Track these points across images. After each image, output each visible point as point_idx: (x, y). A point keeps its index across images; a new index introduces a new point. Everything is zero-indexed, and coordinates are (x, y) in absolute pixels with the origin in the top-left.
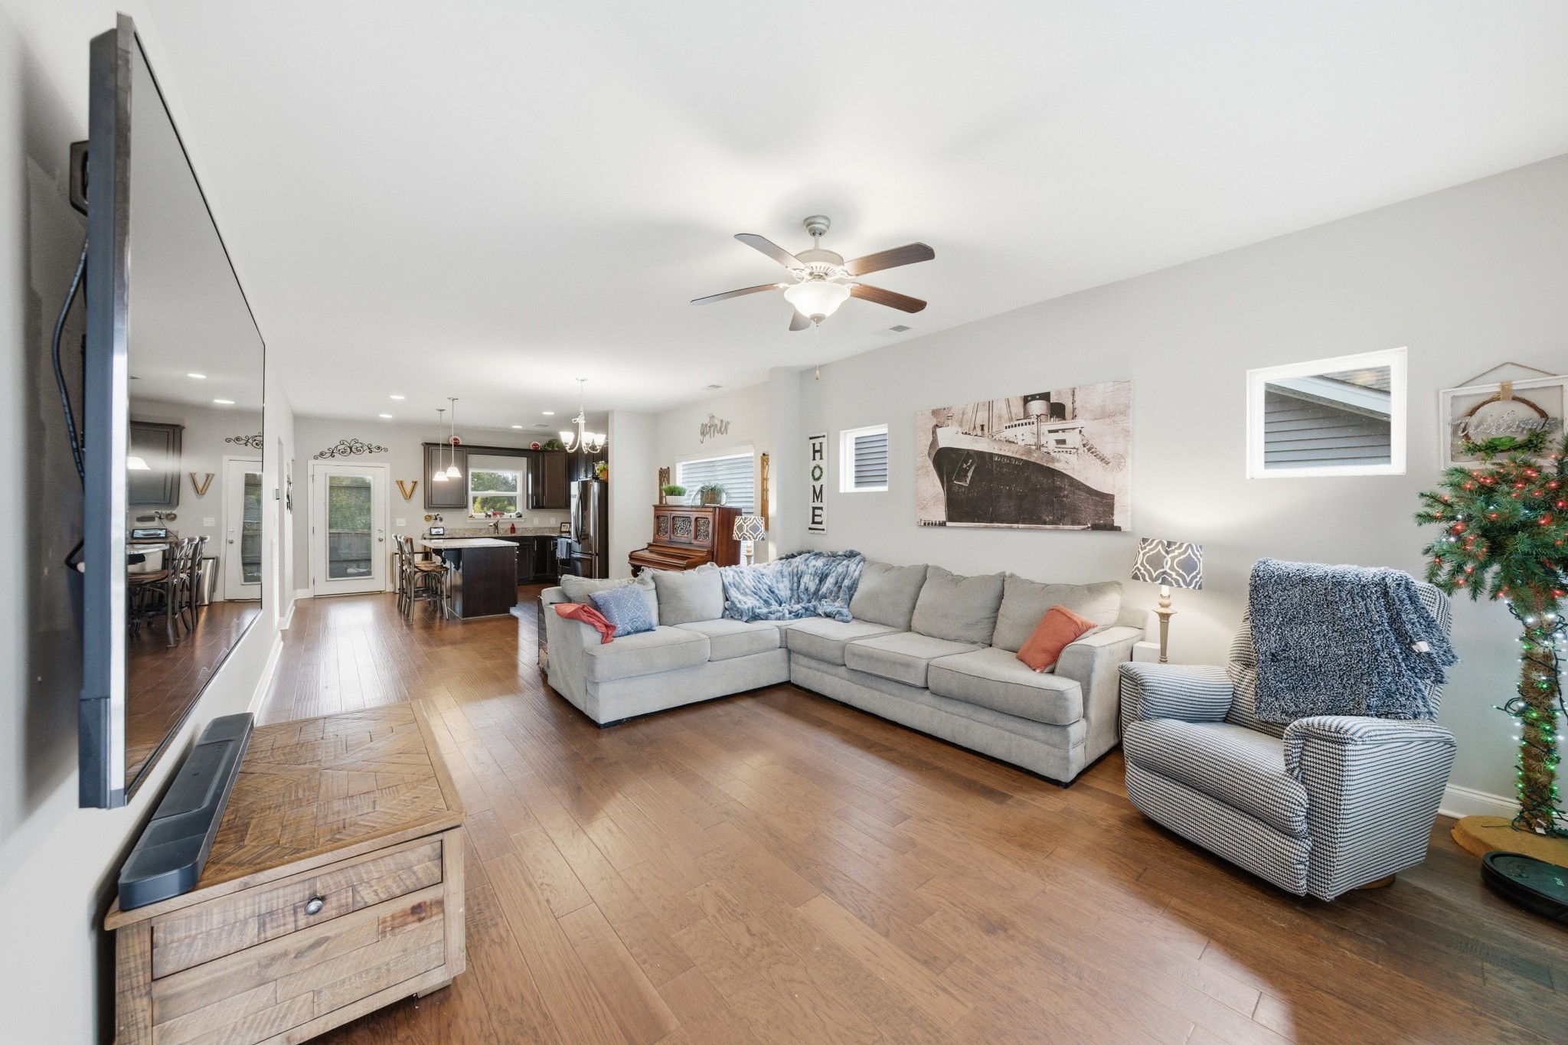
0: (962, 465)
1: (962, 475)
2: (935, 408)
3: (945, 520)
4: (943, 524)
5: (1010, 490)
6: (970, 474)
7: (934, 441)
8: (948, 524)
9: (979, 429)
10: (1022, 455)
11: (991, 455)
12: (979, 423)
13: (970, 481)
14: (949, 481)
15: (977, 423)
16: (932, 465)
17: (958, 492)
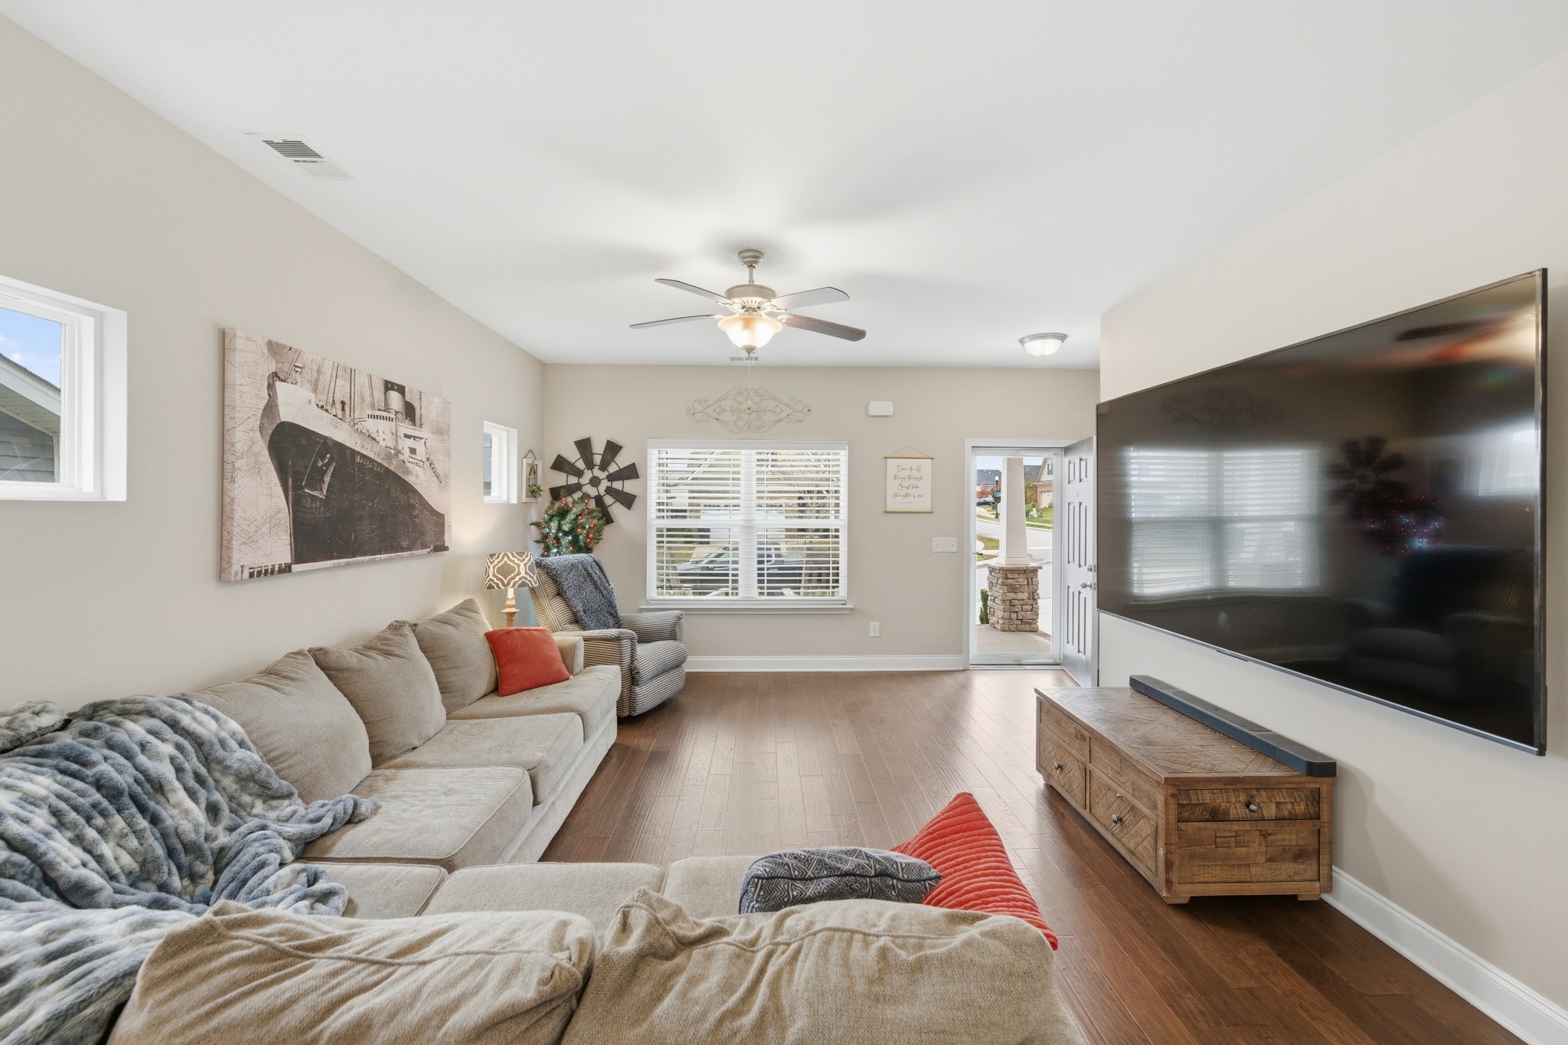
0: (316, 462)
1: (316, 481)
2: (274, 339)
3: (289, 561)
4: (286, 569)
5: (373, 506)
6: (327, 479)
7: (271, 408)
8: (296, 568)
9: (339, 406)
10: (383, 459)
11: (354, 452)
12: (338, 398)
13: (327, 492)
14: (297, 487)
15: (337, 396)
16: (266, 452)
17: (311, 508)
